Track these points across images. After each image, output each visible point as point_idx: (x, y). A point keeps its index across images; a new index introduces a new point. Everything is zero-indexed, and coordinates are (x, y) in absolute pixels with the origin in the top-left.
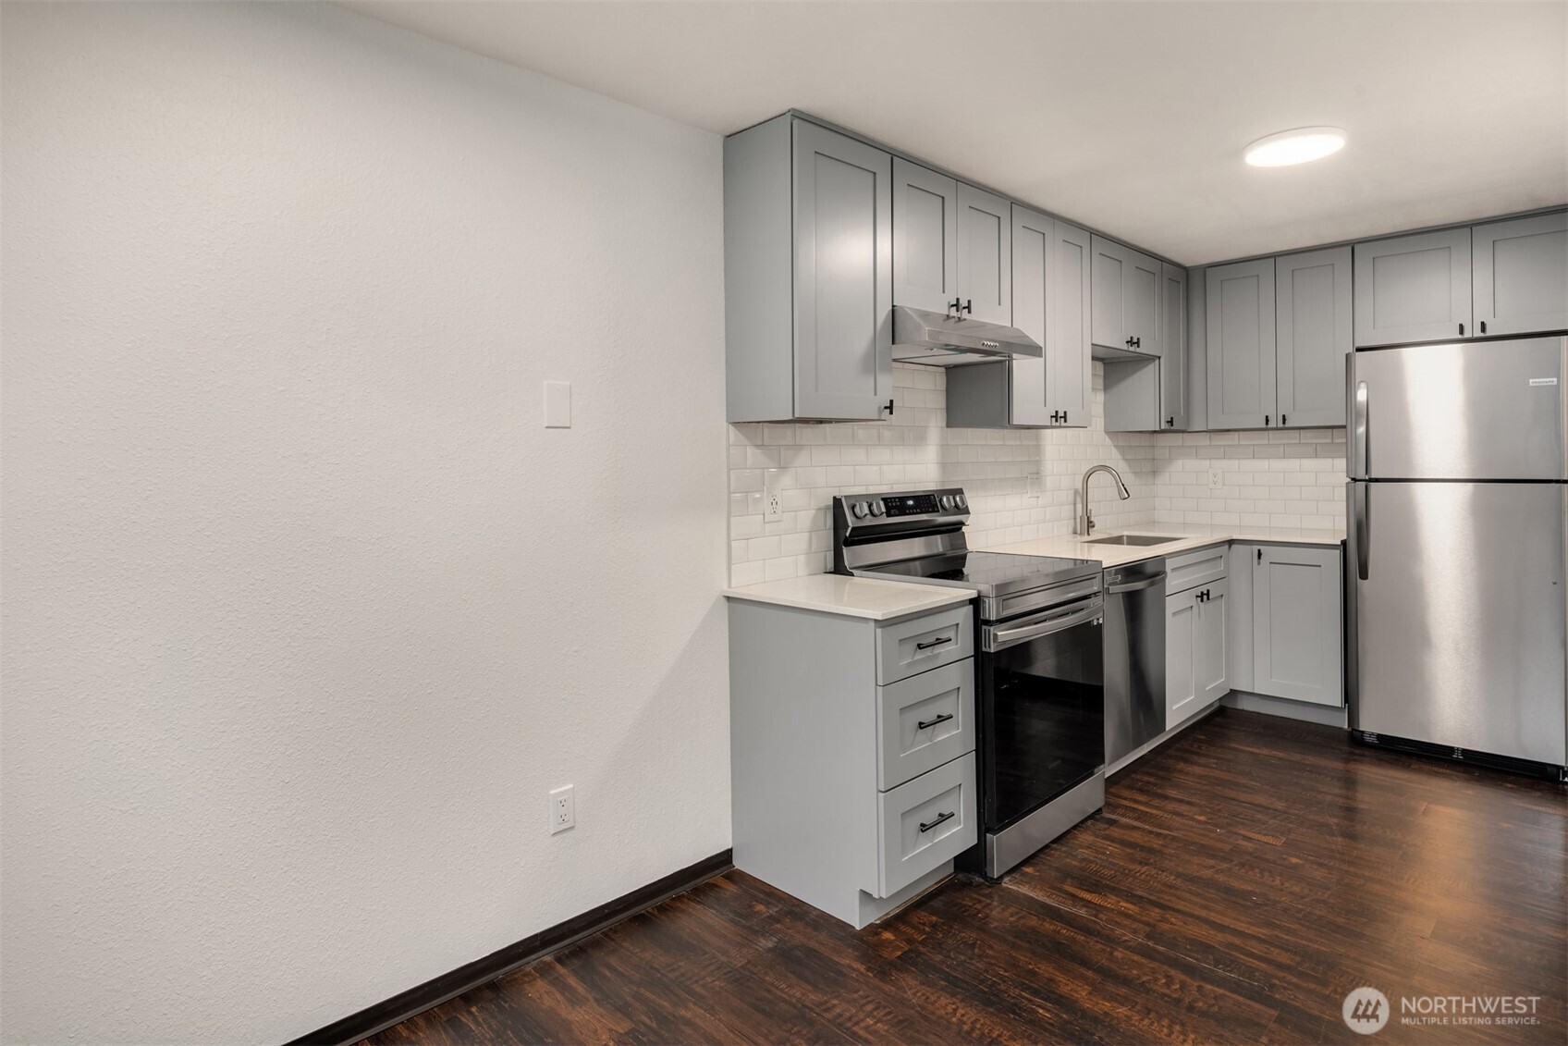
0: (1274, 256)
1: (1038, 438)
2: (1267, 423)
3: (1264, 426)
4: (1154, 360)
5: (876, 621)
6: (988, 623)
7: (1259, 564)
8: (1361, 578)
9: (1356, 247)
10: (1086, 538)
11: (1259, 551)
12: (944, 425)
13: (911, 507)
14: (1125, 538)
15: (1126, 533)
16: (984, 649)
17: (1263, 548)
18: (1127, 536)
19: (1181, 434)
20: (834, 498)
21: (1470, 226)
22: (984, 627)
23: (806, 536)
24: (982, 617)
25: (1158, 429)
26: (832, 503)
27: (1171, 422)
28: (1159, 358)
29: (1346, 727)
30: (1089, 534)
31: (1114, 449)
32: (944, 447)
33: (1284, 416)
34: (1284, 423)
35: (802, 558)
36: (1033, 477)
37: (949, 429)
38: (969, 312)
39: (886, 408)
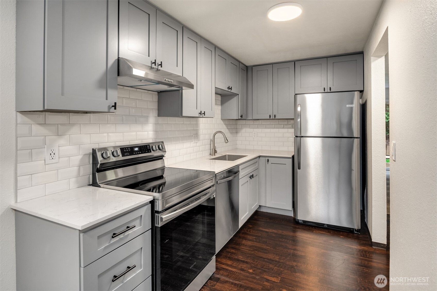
0: (272, 64)
1: (197, 121)
2: (270, 117)
3: (269, 118)
4: (237, 95)
5: (79, 230)
6: (158, 212)
7: (268, 164)
8: (298, 169)
9: (295, 62)
10: (214, 157)
11: (268, 159)
12: (157, 115)
13: (137, 151)
14: (227, 156)
15: (227, 154)
16: (156, 225)
17: (269, 159)
18: (228, 155)
19: (245, 120)
20: (93, 149)
21: (327, 57)
22: (156, 214)
23: (76, 168)
24: (155, 210)
25: (238, 119)
26: (92, 152)
27: (242, 116)
28: (238, 95)
29: (293, 216)
30: (215, 155)
31: (224, 125)
33: (275, 115)
34: (275, 117)
35: (73, 180)
36: (195, 135)
37: (159, 117)
38: (161, 67)
39: (113, 106)
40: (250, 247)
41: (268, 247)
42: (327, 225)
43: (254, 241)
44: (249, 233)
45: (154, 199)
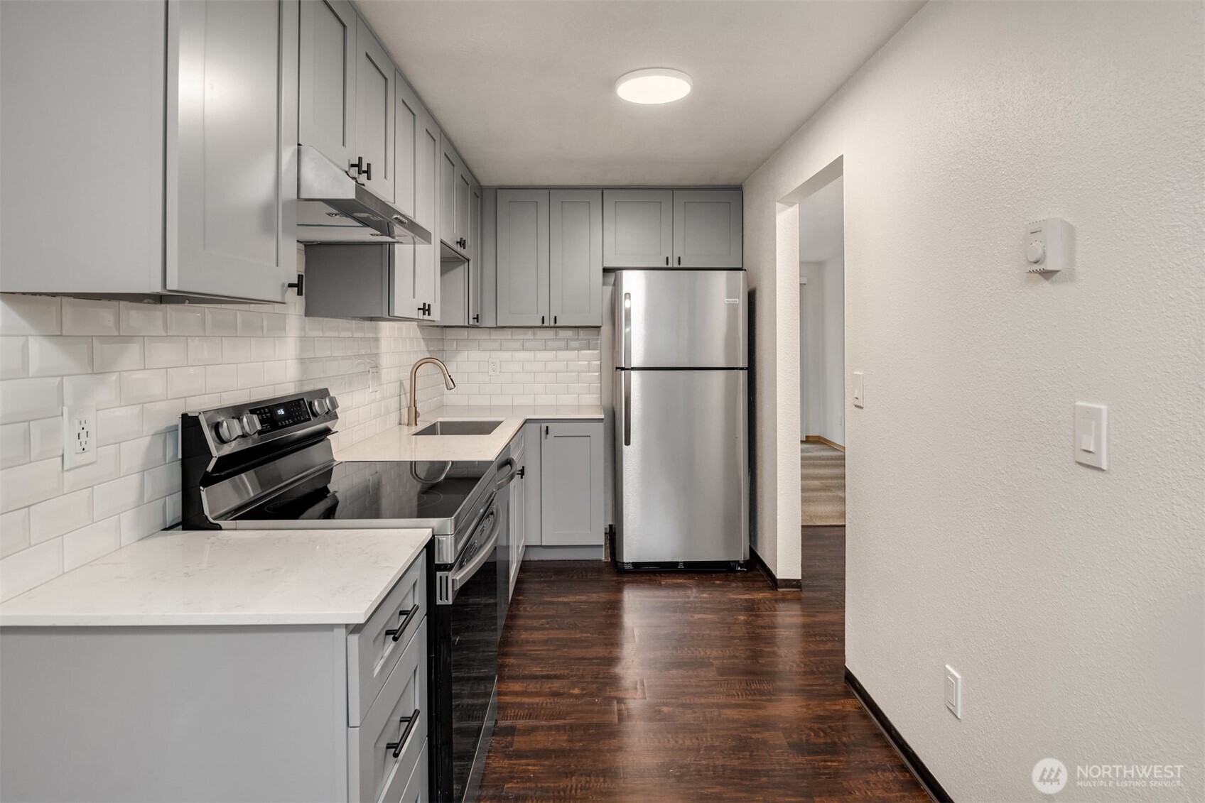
0: (549, 188)
1: (376, 330)
2: (543, 323)
3: (540, 324)
4: (464, 262)
5: (347, 626)
6: (447, 567)
7: (546, 438)
8: (626, 444)
9: (605, 191)
10: (415, 429)
11: (547, 427)
12: (303, 313)
13: (283, 418)
14: (439, 424)
15: (440, 419)
16: (439, 602)
17: (549, 425)
18: (440, 422)
20: (184, 416)
21: (672, 189)
22: (439, 574)
23: (135, 479)
24: (436, 563)
25: (467, 324)
26: (179, 422)
27: (477, 318)
28: (468, 261)
29: (603, 558)
30: (416, 425)
31: (422, 341)
32: (303, 340)
33: (556, 317)
34: (556, 323)
36: (374, 367)
37: (307, 318)
38: (369, 178)
39: (291, 285)
40: (546, 642)
41: (584, 635)
42: (685, 563)
43: (546, 629)
44: (526, 613)
45: (433, 536)
